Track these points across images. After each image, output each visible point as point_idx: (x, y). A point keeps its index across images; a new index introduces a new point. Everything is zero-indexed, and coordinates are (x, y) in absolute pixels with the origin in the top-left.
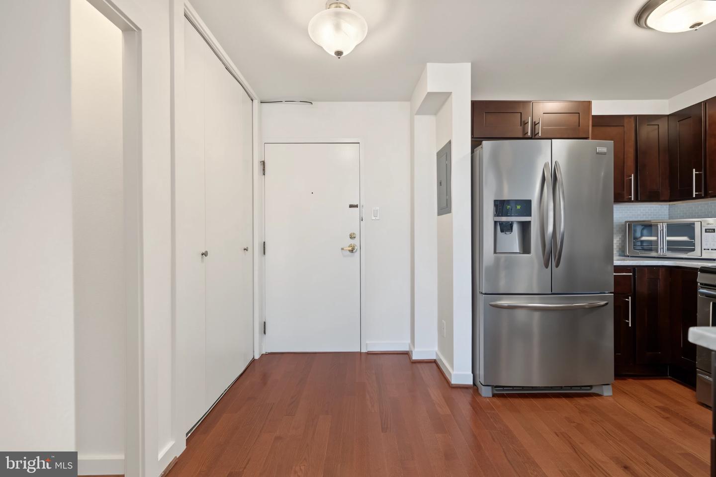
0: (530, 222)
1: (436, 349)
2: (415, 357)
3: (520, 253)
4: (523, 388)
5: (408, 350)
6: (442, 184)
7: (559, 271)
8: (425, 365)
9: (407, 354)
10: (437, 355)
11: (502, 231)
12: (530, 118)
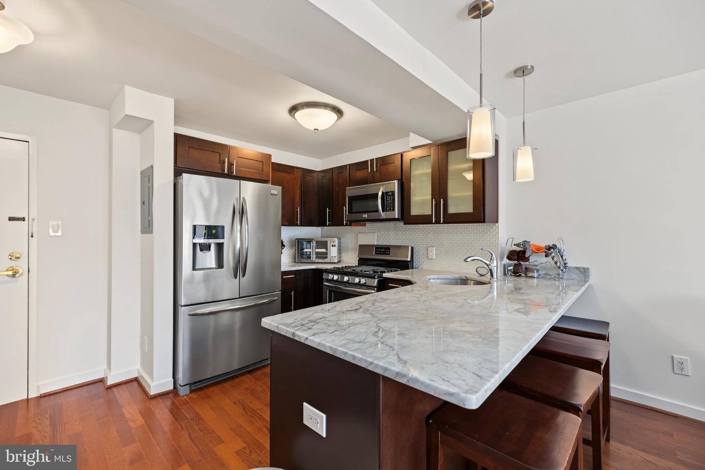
0: (222, 244)
1: (139, 366)
2: (110, 382)
3: (216, 268)
4: (226, 374)
5: (103, 376)
6: (145, 203)
7: (245, 280)
8: (124, 387)
9: (102, 381)
10: (139, 372)
11: (201, 250)
12: (226, 159)
